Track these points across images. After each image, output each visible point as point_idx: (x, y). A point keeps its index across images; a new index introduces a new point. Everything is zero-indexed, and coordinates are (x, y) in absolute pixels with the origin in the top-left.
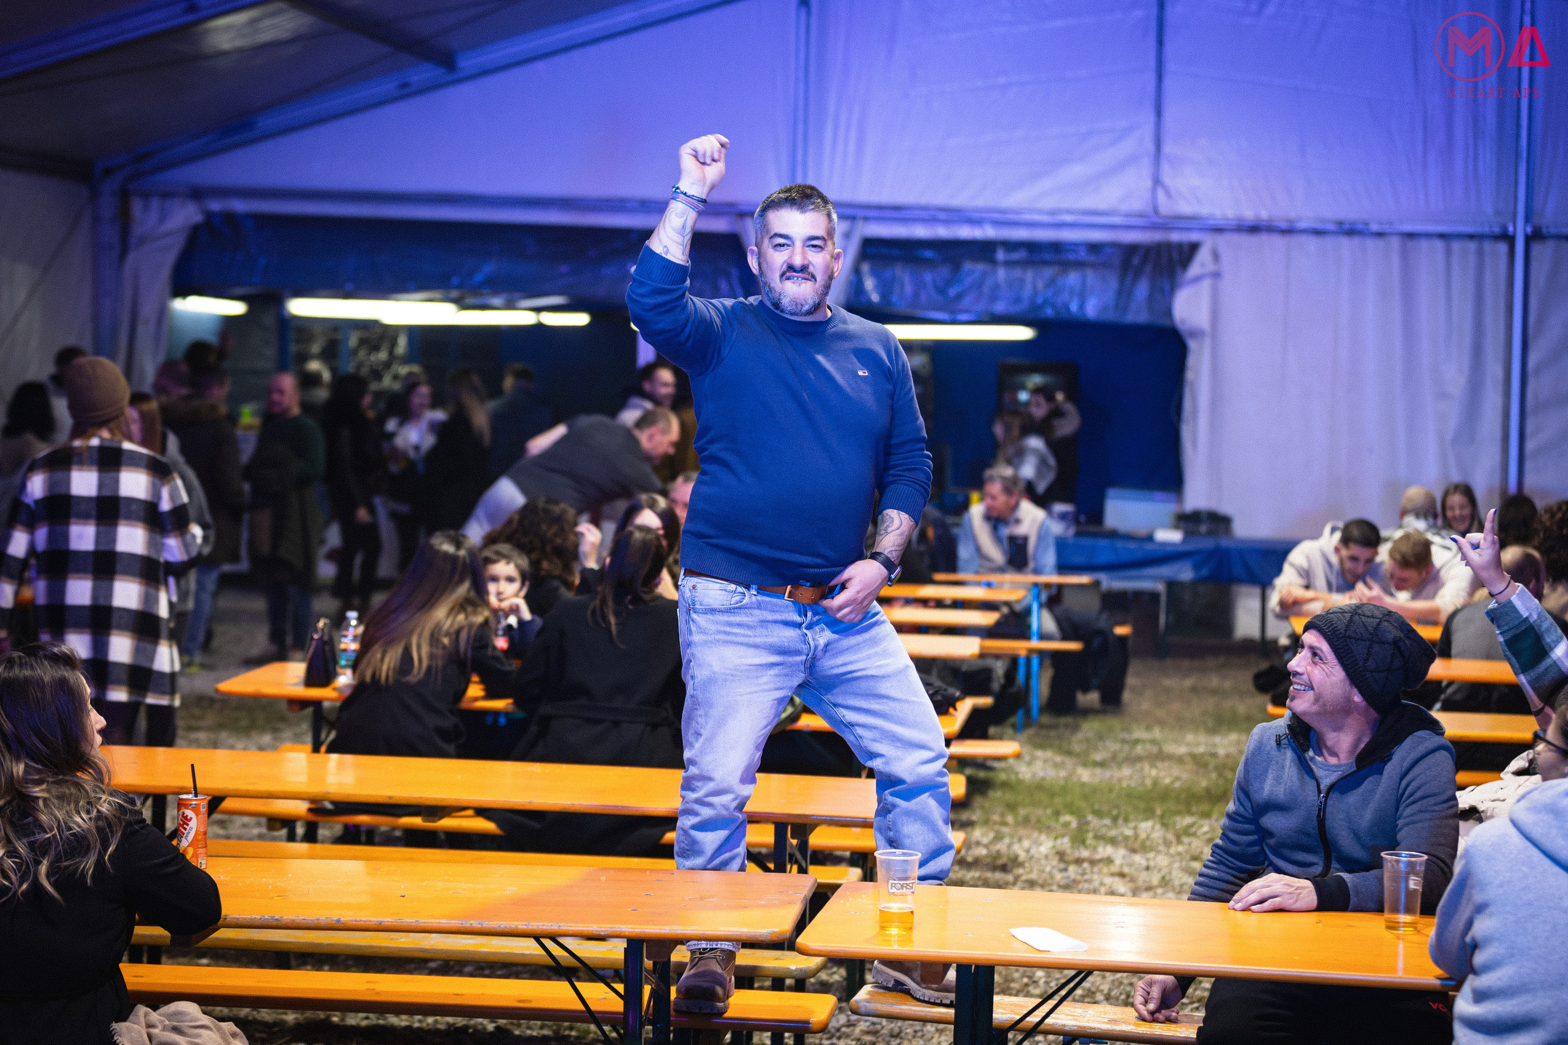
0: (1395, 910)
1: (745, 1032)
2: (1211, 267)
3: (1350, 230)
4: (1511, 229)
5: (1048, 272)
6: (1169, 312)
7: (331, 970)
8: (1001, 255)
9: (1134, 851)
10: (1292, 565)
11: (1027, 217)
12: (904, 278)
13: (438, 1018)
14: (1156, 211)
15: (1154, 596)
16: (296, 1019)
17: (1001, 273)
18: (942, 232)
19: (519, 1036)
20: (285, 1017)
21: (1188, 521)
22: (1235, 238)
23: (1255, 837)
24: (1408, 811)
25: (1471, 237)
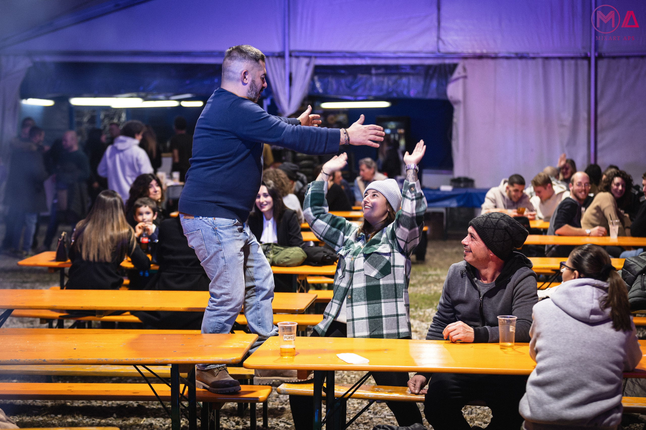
0: (504, 341)
1: (243, 403)
2: (463, 74)
3: (521, 57)
4: (589, 54)
5: (394, 78)
6: (445, 93)
7: (70, 382)
8: (373, 71)
9: (423, 321)
10: (488, 198)
11: (384, 55)
12: (333, 82)
13: (113, 402)
14: (439, 51)
15: (441, 214)
16: (52, 404)
17: (374, 79)
18: (348, 62)
19: (148, 409)
20: (47, 404)
21: (456, 182)
22: (472, 61)
23: (452, 314)
24: (517, 302)
25: (572, 58)
